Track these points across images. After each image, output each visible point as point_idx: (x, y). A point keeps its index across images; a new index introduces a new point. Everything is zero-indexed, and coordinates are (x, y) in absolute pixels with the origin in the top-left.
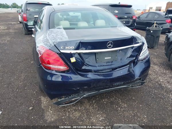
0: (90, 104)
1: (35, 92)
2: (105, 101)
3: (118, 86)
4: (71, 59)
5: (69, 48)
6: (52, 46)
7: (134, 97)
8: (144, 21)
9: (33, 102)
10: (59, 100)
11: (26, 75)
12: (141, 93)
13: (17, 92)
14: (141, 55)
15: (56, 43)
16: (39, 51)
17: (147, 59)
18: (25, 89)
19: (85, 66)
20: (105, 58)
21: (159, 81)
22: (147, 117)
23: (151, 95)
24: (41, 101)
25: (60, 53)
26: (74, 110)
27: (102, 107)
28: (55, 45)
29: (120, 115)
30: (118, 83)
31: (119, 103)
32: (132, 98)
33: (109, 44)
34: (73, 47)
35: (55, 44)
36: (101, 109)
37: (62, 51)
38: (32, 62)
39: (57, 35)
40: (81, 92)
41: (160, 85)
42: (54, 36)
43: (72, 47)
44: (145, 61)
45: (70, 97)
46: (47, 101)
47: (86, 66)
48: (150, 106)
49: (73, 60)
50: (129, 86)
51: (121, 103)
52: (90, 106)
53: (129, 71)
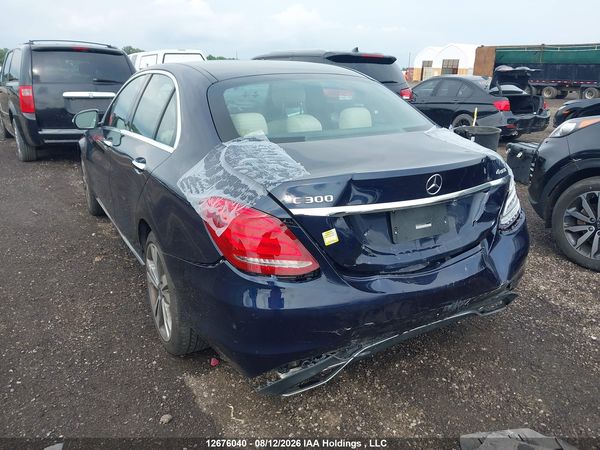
0: (360, 382)
1: (155, 362)
2: (402, 367)
3: (455, 312)
4: (324, 234)
5: (319, 200)
6: (259, 198)
7: (484, 346)
8: (429, 105)
9: (164, 397)
10: (283, 376)
11: (94, 305)
12: (497, 331)
13: (91, 371)
14: (505, 212)
15: (272, 187)
16: (209, 215)
17: (520, 223)
18: (112, 356)
19: (362, 256)
20: (417, 227)
21: (537, 290)
22: (546, 402)
23: (530, 334)
24: (189, 390)
25: (289, 217)
26: (316, 406)
27: (401, 386)
28: (270, 194)
29: (465, 405)
30: (457, 304)
31: (446, 370)
32: (478, 350)
33: (431, 182)
34: (332, 197)
35: (269, 190)
36: (400, 393)
37: (295, 212)
38: (97, 259)
39: (260, 162)
40: (354, 342)
41: (543, 301)
42: (256, 165)
43: (329, 198)
44: (515, 229)
45: (320, 362)
46: (211, 387)
47: (366, 253)
48: (539, 367)
49: (330, 237)
50: (477, 309)
51: (452, 369)
52: (362, 390)
53: (482, 263)
